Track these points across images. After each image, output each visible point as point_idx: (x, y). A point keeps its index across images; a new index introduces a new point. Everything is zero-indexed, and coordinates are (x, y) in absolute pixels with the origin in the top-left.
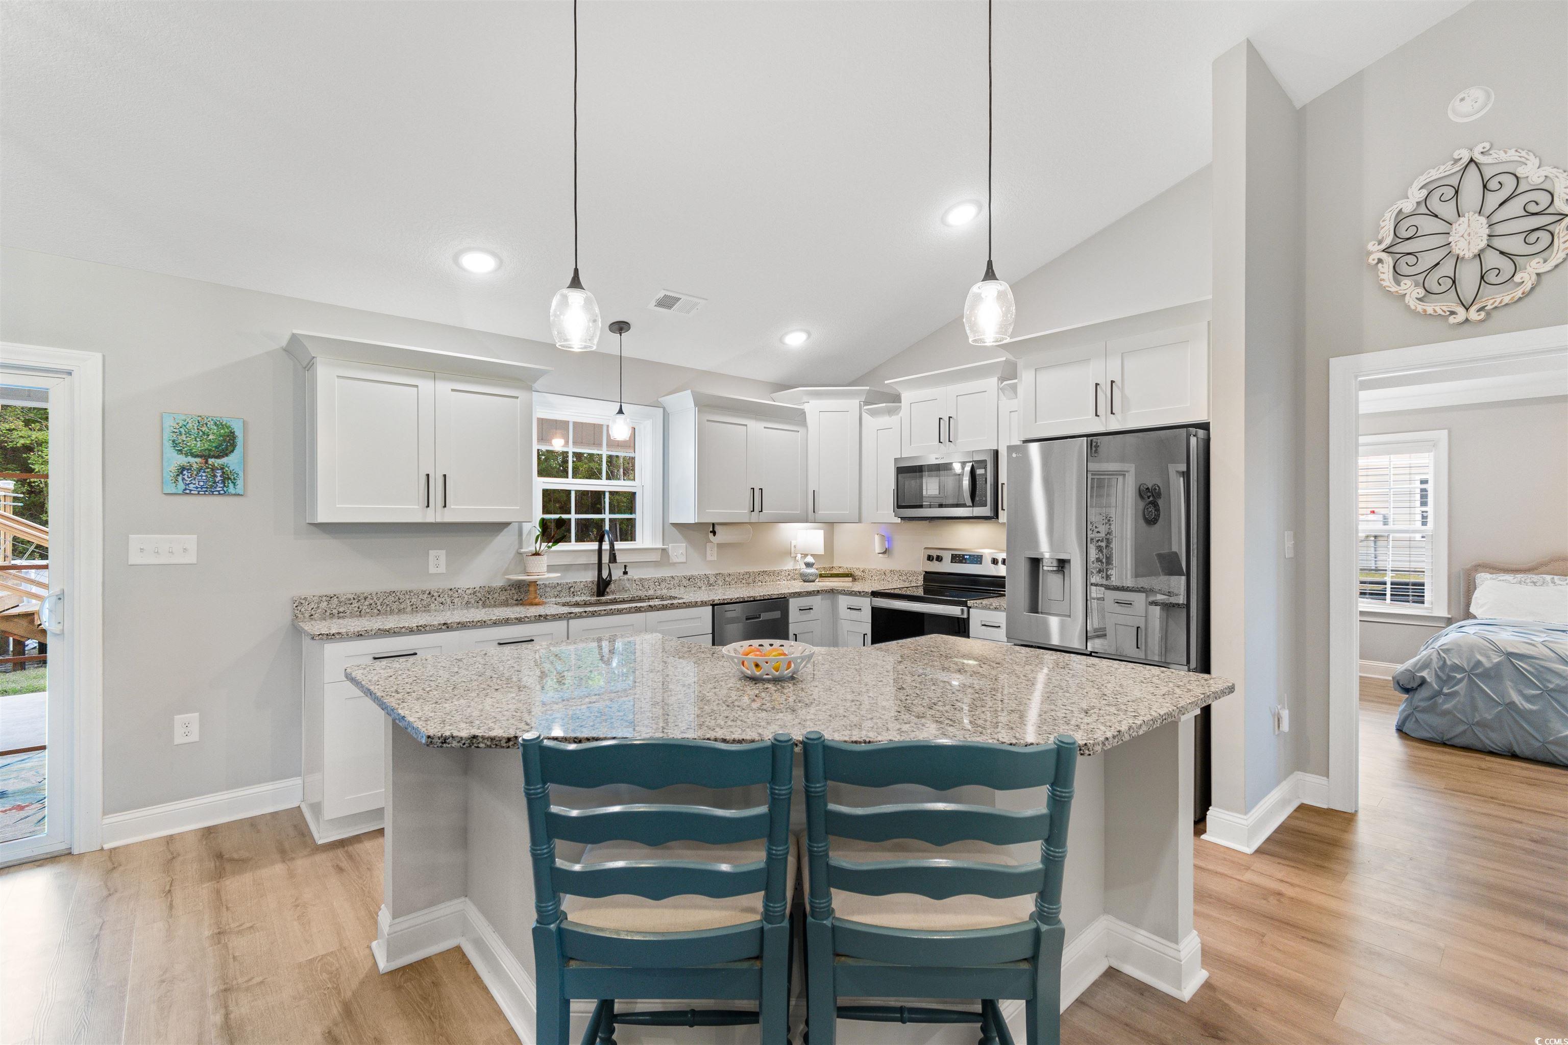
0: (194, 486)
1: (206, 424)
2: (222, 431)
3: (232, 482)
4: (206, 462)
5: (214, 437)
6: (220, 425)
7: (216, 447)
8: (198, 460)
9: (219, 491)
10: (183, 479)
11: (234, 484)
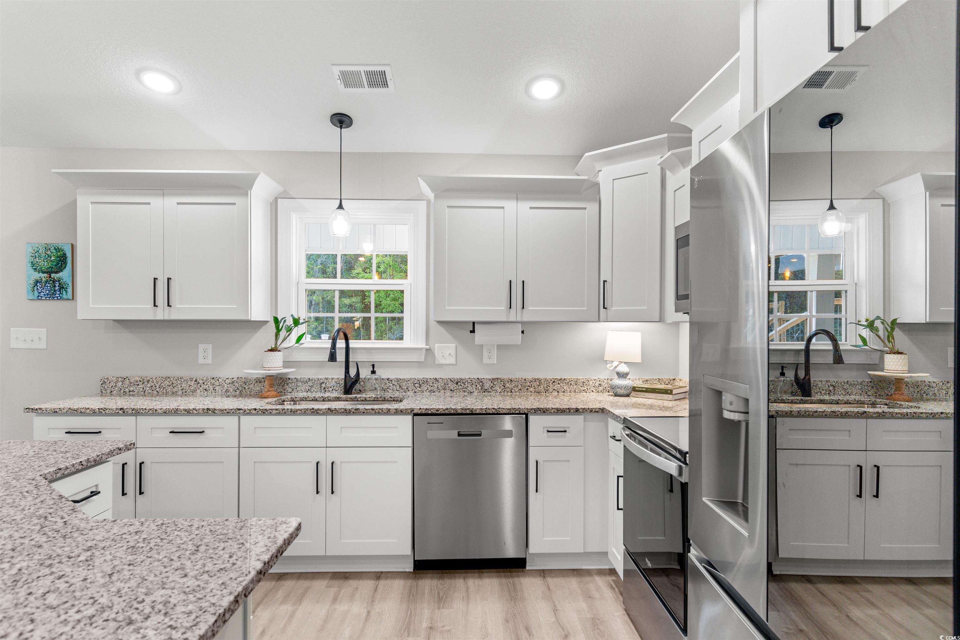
0: (43, 294)
1: (50, 249)
2: (59, 254)
3: (65, 290)
4: (50, 277)
5: (54, 258)
6: (58, 249)
7: (55, 265)
8: (46, 275)
9: (57, 297)
10: (37, 289)
11: (66, 291)
